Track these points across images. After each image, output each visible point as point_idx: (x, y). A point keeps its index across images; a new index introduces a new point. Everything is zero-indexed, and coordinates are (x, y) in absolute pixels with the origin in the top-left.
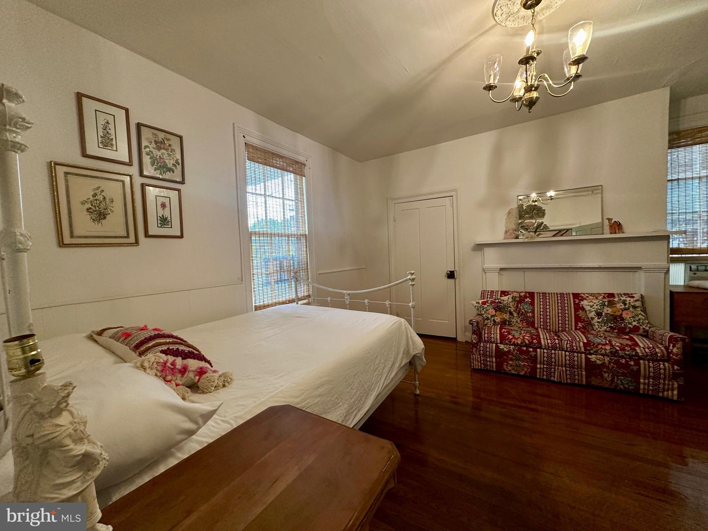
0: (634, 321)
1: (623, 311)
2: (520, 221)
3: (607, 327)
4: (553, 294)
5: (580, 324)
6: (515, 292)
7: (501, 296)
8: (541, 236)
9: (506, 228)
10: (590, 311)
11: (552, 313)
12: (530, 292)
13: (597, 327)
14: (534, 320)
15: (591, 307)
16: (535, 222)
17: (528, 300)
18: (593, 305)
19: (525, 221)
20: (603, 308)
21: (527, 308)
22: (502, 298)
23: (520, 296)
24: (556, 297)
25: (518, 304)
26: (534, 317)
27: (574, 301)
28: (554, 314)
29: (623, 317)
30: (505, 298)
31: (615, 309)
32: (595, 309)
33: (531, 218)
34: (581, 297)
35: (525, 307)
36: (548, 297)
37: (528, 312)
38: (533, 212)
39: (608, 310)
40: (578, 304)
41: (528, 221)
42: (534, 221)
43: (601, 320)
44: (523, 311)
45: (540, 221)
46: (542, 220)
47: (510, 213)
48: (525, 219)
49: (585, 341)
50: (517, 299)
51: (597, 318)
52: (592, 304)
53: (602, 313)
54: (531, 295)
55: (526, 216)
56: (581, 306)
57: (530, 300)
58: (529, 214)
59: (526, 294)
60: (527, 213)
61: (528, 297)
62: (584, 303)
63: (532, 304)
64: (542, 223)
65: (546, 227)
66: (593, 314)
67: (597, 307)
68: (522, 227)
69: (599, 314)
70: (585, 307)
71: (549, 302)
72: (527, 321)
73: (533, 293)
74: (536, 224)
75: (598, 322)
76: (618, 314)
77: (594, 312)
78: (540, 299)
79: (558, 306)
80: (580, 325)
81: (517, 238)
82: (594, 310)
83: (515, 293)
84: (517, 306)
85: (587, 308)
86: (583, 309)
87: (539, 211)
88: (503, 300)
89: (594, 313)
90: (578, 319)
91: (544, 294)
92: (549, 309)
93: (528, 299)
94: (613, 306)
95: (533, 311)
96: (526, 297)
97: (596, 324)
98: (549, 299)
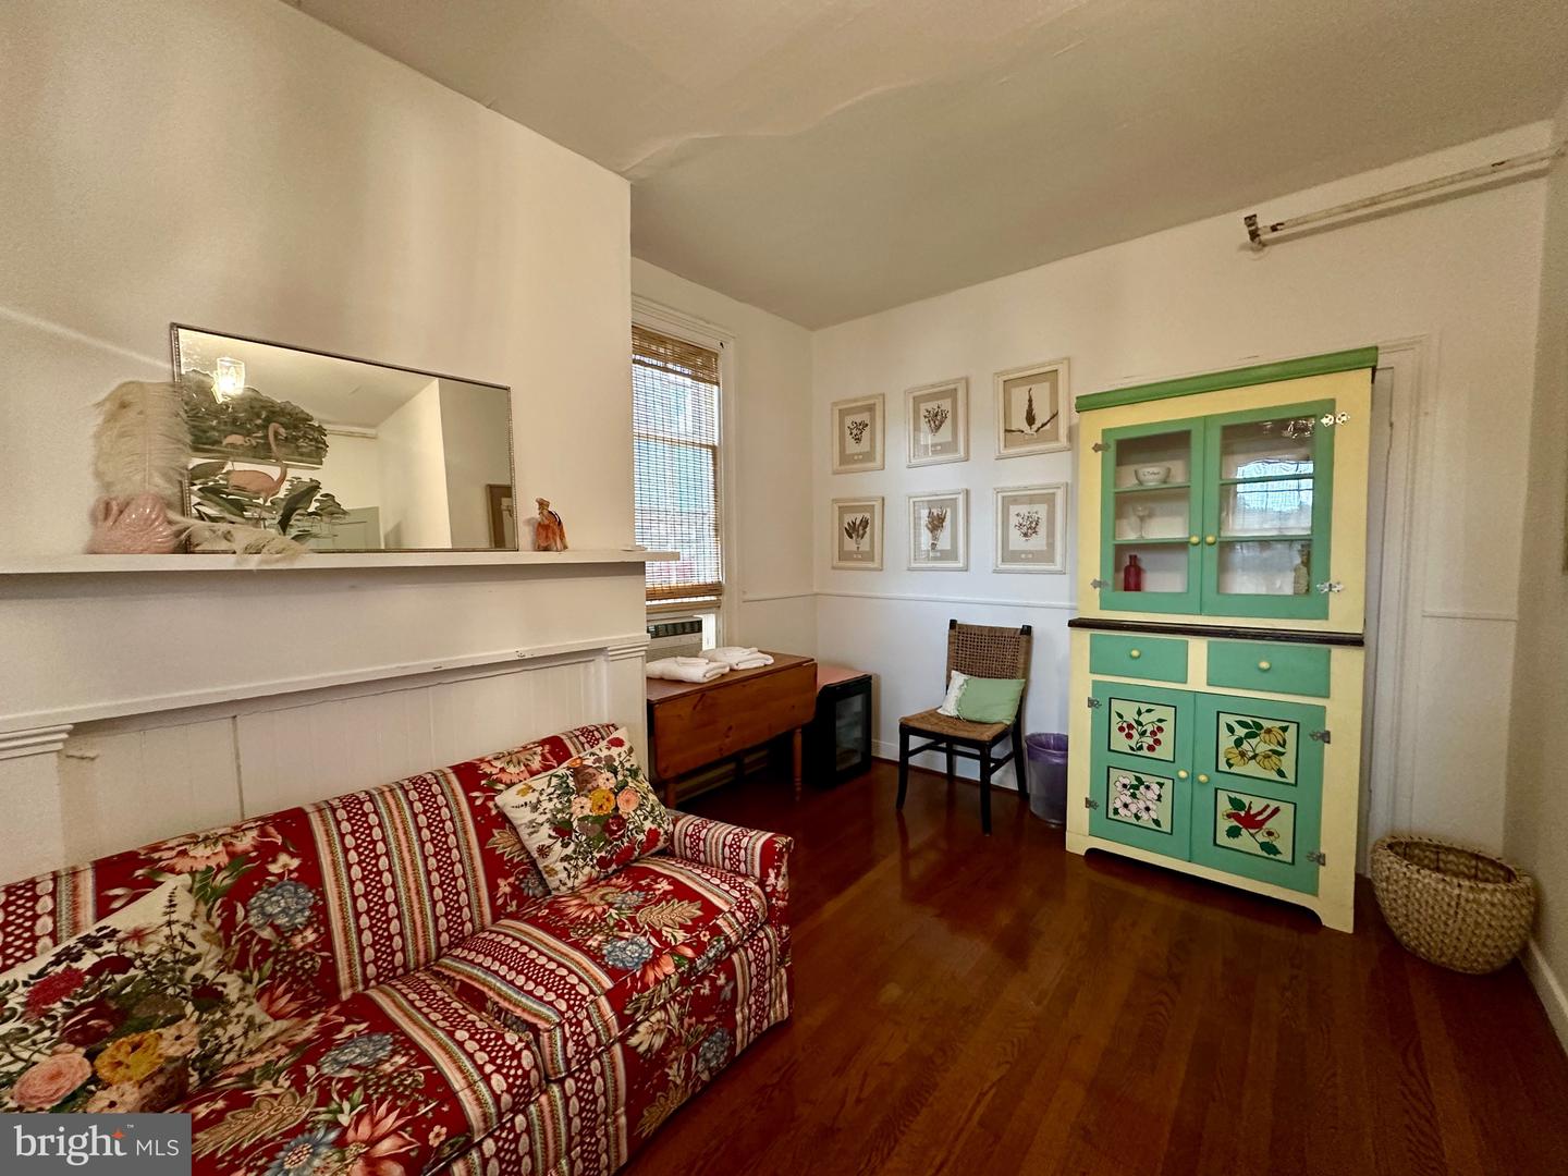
0: (646, 818)
1: (616, 794)
2: (196, 461)
3: (593, 867)
4: (388, 794)
5: (501, 882)
6: (194, 839)
7: (103, 909)
8: (312, 543)
9: (107, 486)
10: (534, 827)
11: (406, 881)
12: (277, 815)
13: (563, 875)
14: (333, 956)
15: (535, 808)
16: (282, 479)
17: (285, 862)
18: (539, 802)
19: (228, 467)
20: (569, 801)
21: (284, 911)
22: (123, 920)
23: (232, 855)
24: (406, 806)
25: (229, 908)
26: (326, 942)
27: (471, 801)
28: (412, 886)
29: (621, 817)
30: (146, 912)
31: (596, 794)
32: (549, 816)
33: (262, 452)
34: (486, 776)
35: (277, 907)
36: (373, 819)
37: (295, 930)
38: (265, 427)
39: (582, 807)
40: (484, 808)
41: (240, 466)
42: (274, 472)
43: (572, 846)
44: (267, 934)
45: (306, 475)
46: (316, 475)
47: (124, 406)
48: (226, 456)
49: (608, 984)
50: (223, 880)
51: (559, 844)
52: (532, 797)
53: (569, 823)
54: (292, 827)
55: (232, 439)
56: (494, 812)
57: (295, 863)
58: (249, 434)
59: (264, 833)
60: (236, 425)
61: (284, 849)
62: (508, 800)
63: (310, 875)
64: (314, 487)
65: (331, 509)
66: (544, 835)
67: (550, 806)
68: (211, 493)
69: (563, 830)
70: (512, 814)
71: (384, 840)
72: (297, 980)
73: (299, 815)
74: (286, 485)
75: (566, 858)
76: (608, 809)
77: (547, 825)
78: (342, 836)
79: (422, 844)
80: (504, 887)
81: (186, 547)
82: (544, 817)
83: (200, 851)
84: (229, 924)
85: (521, 817)
86: (503, 820)
87: (296, 427)
88: (138, 935)
89: (546, 830)
90: (495, 866)
91: (352, 803)
92: (390, 870)
93: (284, 858)
94: (589, 786)
95: (320, 914)
96: (267, 851)
97: (559, 866)
98: (380, 825)
